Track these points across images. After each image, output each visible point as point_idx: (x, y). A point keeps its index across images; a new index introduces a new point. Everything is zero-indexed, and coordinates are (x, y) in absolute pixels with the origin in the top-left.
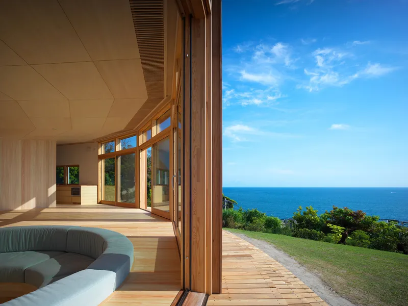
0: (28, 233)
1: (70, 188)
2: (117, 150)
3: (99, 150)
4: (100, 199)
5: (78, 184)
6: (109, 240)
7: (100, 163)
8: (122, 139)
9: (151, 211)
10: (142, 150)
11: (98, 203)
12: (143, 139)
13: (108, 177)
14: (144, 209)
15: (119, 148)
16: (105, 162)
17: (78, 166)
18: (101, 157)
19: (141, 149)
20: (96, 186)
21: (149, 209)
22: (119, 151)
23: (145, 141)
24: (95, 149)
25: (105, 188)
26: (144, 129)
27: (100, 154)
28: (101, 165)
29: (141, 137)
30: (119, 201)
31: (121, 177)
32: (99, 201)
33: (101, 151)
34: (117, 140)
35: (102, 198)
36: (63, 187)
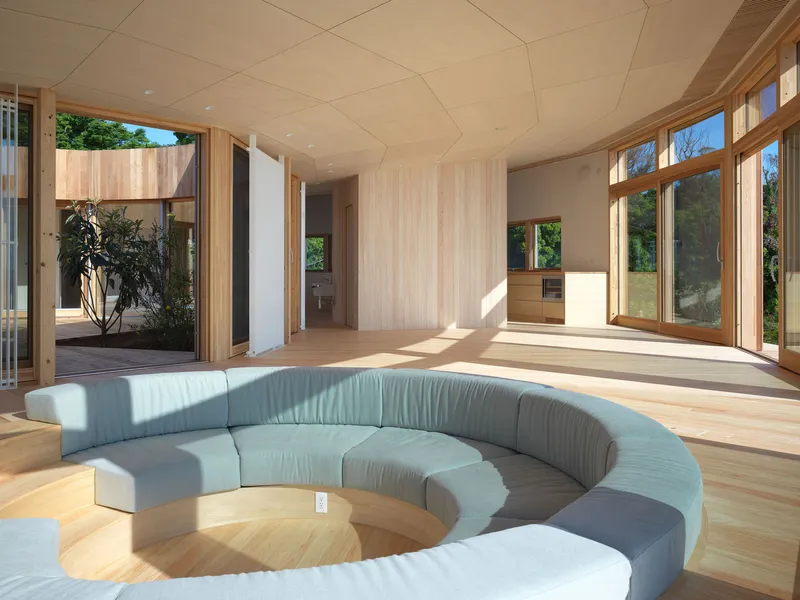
0: (438, 387)
1: (538, 279)
2: (663, 165)
3: (613, 173)
4: (614, 312)
5: (559, 269)
6: (623, 442)
7: (613, 209)
8: (678, 129)
9: (776, 357)
10: (743, 155)
11: (608, 323)
12: (746, 118)
13: (639, 247)
14: (753, 348)
15: (668, 158)
16: (630, 203)
17: (558, 220)
18: (616, 191)
19: (740, 151)
20: (604, 275)
21: (772, 350)
22: (669, 167)
23: (753, 124)
24: (599, 170)
25: (630, 281)
26: (749, 85)
27: (613, 181)
28: (619, 212)
29: (739, 115)
30: (670, 318)
31: (678, 247)
32: (612, 318)
33: (618, 174)
34: (663, 136)
35: (620, 309)
36: (523, 278)
